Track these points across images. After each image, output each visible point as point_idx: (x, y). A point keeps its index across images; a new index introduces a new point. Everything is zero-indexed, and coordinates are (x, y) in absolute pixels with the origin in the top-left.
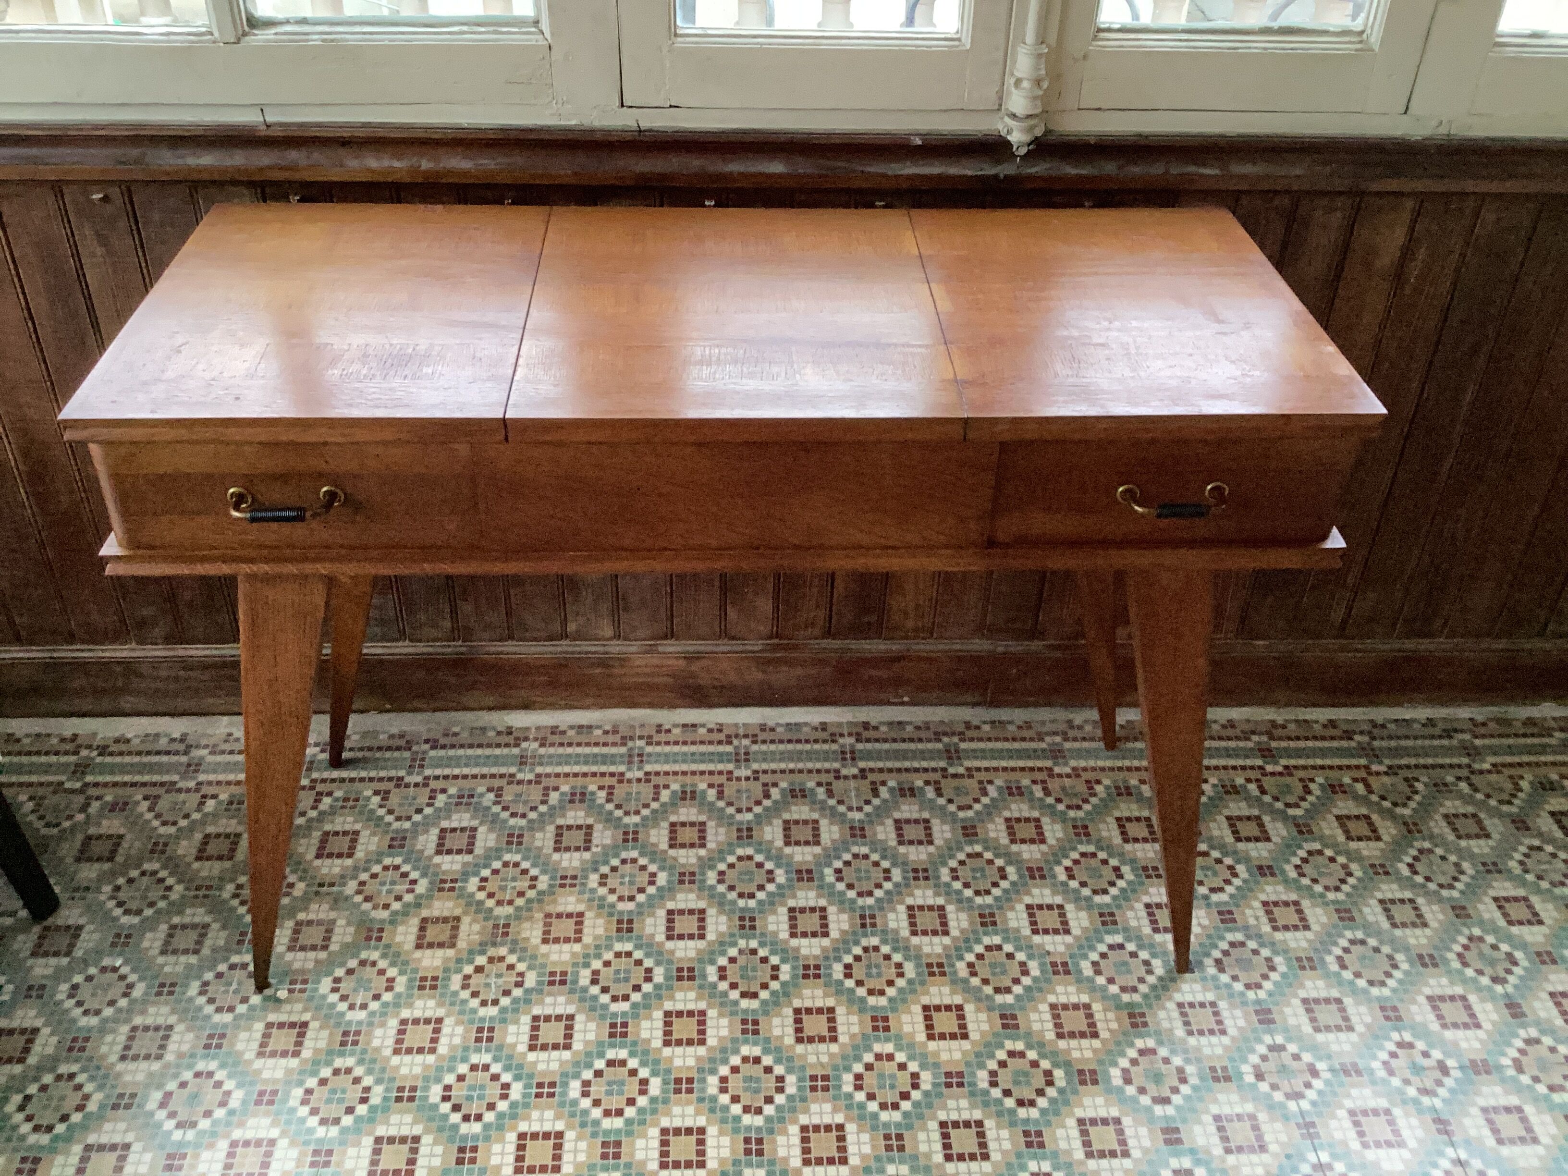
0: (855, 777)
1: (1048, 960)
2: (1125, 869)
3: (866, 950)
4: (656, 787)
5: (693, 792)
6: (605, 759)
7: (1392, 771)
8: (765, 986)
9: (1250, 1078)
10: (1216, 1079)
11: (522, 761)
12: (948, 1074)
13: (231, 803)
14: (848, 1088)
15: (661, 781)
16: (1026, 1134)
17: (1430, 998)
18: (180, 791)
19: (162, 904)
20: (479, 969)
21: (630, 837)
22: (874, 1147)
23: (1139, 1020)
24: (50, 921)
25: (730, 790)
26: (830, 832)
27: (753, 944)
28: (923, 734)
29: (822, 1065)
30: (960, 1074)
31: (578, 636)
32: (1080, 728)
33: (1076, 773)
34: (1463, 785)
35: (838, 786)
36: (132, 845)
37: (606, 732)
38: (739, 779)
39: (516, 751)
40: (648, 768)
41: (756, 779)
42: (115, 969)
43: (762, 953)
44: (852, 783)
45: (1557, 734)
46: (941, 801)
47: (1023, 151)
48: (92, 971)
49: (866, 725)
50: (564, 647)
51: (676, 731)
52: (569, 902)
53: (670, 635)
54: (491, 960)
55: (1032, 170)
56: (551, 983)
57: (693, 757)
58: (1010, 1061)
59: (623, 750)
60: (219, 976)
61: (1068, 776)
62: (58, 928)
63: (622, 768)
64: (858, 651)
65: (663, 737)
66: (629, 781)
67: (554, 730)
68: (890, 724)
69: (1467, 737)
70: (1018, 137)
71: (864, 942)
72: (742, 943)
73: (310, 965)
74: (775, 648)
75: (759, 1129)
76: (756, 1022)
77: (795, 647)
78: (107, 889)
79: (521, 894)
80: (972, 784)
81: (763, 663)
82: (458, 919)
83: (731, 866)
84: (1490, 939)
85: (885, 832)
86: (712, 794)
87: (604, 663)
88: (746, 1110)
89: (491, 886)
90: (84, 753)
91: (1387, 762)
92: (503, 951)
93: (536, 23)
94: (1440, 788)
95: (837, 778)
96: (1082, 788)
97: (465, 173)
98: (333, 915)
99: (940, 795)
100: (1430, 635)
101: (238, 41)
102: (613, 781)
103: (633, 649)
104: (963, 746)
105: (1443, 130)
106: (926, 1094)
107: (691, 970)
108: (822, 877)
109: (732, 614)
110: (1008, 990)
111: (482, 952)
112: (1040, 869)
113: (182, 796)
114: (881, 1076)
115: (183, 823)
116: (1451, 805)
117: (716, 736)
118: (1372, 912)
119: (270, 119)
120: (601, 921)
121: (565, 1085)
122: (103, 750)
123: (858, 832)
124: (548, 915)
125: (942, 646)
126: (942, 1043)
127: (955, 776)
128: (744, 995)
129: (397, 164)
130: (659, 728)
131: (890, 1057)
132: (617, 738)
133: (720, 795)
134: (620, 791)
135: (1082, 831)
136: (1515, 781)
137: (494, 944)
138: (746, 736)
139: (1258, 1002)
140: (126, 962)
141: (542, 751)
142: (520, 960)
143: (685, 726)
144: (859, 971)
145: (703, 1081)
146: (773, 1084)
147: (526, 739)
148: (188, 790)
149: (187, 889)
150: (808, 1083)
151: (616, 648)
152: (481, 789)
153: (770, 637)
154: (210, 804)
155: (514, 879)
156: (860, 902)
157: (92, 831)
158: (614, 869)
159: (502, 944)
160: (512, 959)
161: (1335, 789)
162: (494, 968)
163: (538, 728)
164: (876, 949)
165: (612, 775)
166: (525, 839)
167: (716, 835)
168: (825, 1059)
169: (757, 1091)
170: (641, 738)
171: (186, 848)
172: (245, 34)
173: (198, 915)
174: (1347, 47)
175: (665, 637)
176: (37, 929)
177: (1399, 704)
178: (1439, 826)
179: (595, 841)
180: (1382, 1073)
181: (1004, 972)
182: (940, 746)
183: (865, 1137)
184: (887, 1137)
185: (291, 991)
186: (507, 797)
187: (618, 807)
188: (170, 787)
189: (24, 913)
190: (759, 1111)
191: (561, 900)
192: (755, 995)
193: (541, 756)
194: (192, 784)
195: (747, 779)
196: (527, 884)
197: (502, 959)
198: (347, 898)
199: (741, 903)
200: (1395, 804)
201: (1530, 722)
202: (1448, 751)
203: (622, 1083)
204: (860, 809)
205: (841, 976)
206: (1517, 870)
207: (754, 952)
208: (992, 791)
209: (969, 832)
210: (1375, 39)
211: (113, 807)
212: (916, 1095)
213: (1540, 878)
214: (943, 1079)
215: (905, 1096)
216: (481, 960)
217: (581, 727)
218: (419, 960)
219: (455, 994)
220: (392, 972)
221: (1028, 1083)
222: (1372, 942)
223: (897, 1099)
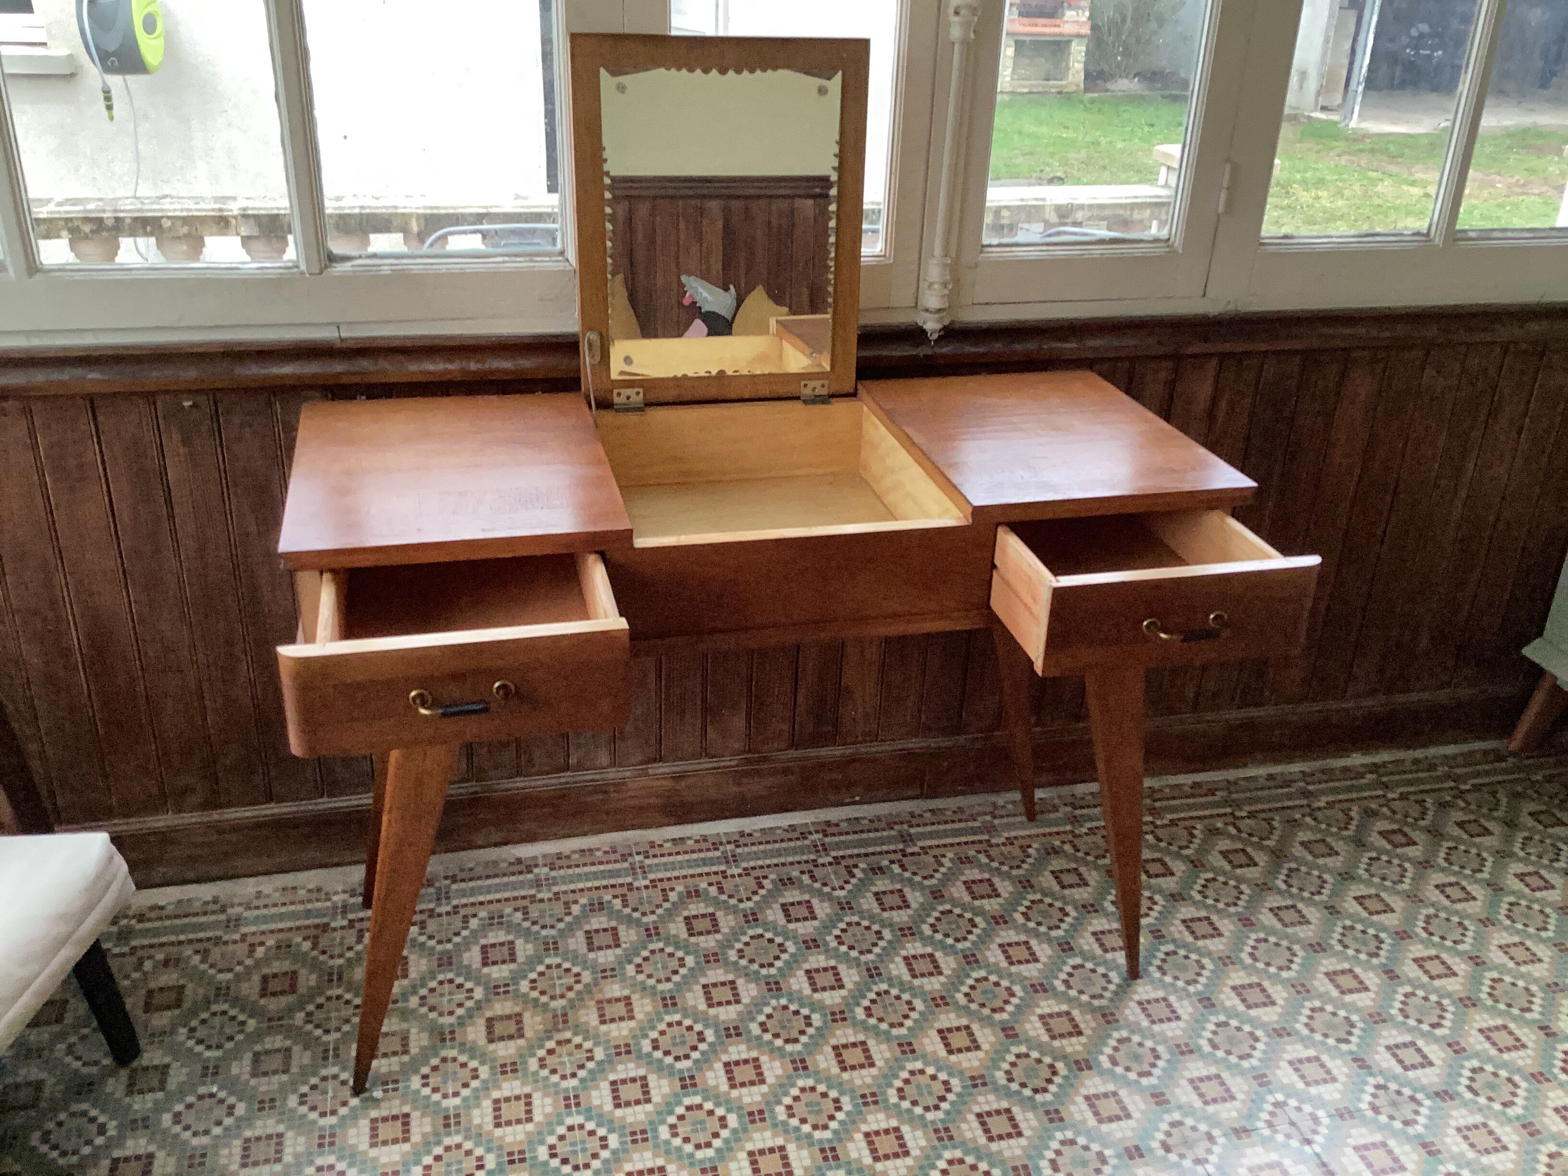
0: (830, 864)
1: (1027, 983)
2: (1069, 909)
3: (878, 994)
4: (663, 890)
5: (697, 891)
6: (612, 874)
7: (1252, 815)
8: (802, 1032)
9: (1207, 1048)
10: (1182, 1053)
11: (538, 884)
12: (973, 1078)
13: (278, 947)
14: (894, 1099)
15: (666, 885)
16: (1047, 1113)
17: (1327, 974)
18: (226, 943)
19: (240, 1037)
20: (551, 1052)
21: (652, 932)
22: (927, 1140)
23: (1110, 1018)
24: (135, 1064)
25: (727, 885)
26: (822, 909)
27: (783, 1001)
28: (877, 825)
29: (868, 1086)
30: (982, 1077)
31: (580, 766)
32: (1003, 807)
33: (1010, 841)
34: (1308, 820)
35: (818, 872)
36: (193, 992)
37: (606, 852)
38: (733, 876)
39: (530, 876)
40: (652, 876)
41: (748, 875)
42: (212, 1095)
43: (793, 1008)
44: (829, 869)
45: (1368, 776)
46: (907, 875)
47: (935, 336)
48: (191, 1099)
49: (828, 823)
50: (566, 777)
51: (667, 845)
52: (615, 990)
53: (658, 759)
54: (559, 1043)
55: (944, 350)
56: (618, 1054)
57: (689, 864)
58: (1018, 1061)
59: (626, 865)
60: (314, 1087)
61: (1004, 844)
62: (146, 1069)
63: (629, 879)
64: (817, 757)
65: (658, 851)
66: (638, 889)
67: (559, 856)
68: (848, 820)
69: (1302, 784)
70: (932, 325)
71: (875, 988)
72: (774, 1002)
73: (396, 1068)
74: (749, 761)
75: (829, 1141)
76: (803, 1061)
77: (765, 759)
78: (183, 1031)
79: (570, 989)
80: (928, 859)
81: (738, 776)
82: (519, 1015)
83: (747, 944)
84: (1359, 927)
85: (868, 903)
86: (713, 891)
87: (602, 789)
88: (815, 1127)
89: (540, 985)
90: (124, 922)
91: (1248, 808)
92: (568, 1035)
93: (562, 253)
94: (1293, 824)
95: (816, 866)
96: (1017, 852)
97: (506, 372)
98: (405, 1026)
99: (905, 870)
100: (1261, 705)
101: (321, 273)
102: (624, 890)
103: (628, 774)
104: (913, 831)
105: (1231, 307)
106: (959, 1095)
107: (736, 1028)
108: (826, 944)
109: (711, 734)
110: (1002, 1010)
111: (550, 1038)
112: (1002, 917)
113: (231, 947)
114: (918, 1087)
115: (239, 969)
116: (1303, 836)
117: (704, 845)
118: (1267, 918)
119: (344, 334)
120: (647, 1001)
121: (655, 1130)
122: (141, 918)
123: (846, 906)
124: (599, 1002)
125: (887, 747)
126: (960, 1055)
127: (912, 854)
128: (787, 1041)
129: (450, 367)
130: (652, 845)
131: (922, 1072)
132: (617, 856)
133: (721, 890)
134: (632, 897)
135: (1027, 884)
136: (1346, 812)
137: (558, 1031)
138: (729, 843)
139: (1198, 993)
140: (221, 1088)
141: (554, 874)
142: (585, 1039)
143: (674, 840)
144: (877, 1010)
145: (772, 1111)
146: (831, 1105)
147: (536, 866)
148: (235, 942)
149: (259, 1022)
150: (860, 1101)
151: (612, 774)
152: (508, 910)
153: (744, 752)
154: (260, 951)
155: (559, 978)
156: (863, 958)
157: (152, 985)
158: (646, 959)
159: (564, 1030)
160: (578, 1040)
161: (1213, 832)
162: (565, 1049)
163: (544, 856)
164: (887, 992)
165: (622, 885)
166: (560, 945)
167: (727, 923)
168: (868, 1080)
169: (819, 1112)
170: (638, 853)
171: (250, 988)
172: (326, 267)
173: (276, 1041)
174: (1160, 250)
175: (655, 761)
176: (124, 1073)
177: (1245, 765)
178: (1298, 851)
179: (622, 939)
180: (1305, 1032)
181: (995, 997)
182: (893, 833)
183: (919, 1133)
184: (936, 1131)
185: (385, 1091)
186: (534, 914)
187: (635, 910)
188: (217, 941)
189: (107, 1061)
190: (825, 1127)
191: (607, 988)
192: (796, 1041)
193: (554, 878)
194: (237, 937)
195: (740, 875)
196: (572, 980)
197: (569, 1041)
198: (414, 1011)
199: (764, 971)
200: (1262, 839)
201: (1346, 769)
202: (1289, 796)
203: (703, 1122)
204: (842, 888)
205: (863, 1017)
206: (1365, 876)
207: (785, 1008)
208: (946, 862)
209: (937, 895)
210: (1178, 243)
211: (166, 963)
212: (951, 1097)
213: (1384, 879)
214: (969, 1083)
215: (943, 1099)
216: (550, 1045)
217: (583, 851)
218: (495, 1051)
219: (535, 1074)
220: (473, 1064)
221: (1037, 1077)
222: (1272, 939)
223: (936, 1102)
